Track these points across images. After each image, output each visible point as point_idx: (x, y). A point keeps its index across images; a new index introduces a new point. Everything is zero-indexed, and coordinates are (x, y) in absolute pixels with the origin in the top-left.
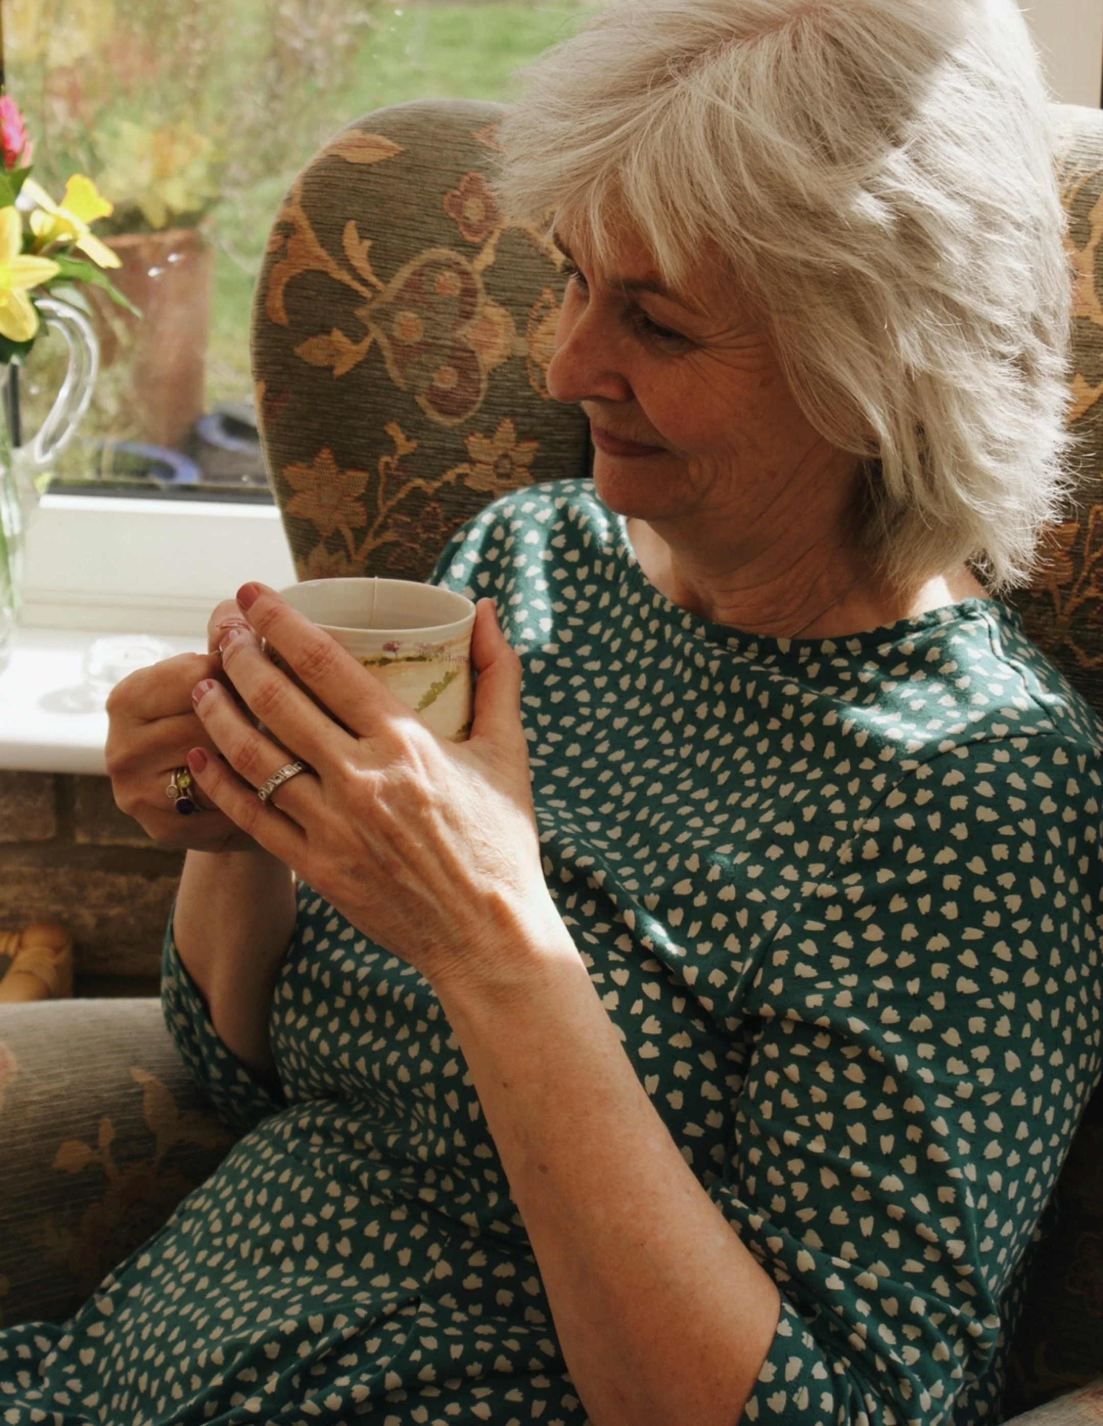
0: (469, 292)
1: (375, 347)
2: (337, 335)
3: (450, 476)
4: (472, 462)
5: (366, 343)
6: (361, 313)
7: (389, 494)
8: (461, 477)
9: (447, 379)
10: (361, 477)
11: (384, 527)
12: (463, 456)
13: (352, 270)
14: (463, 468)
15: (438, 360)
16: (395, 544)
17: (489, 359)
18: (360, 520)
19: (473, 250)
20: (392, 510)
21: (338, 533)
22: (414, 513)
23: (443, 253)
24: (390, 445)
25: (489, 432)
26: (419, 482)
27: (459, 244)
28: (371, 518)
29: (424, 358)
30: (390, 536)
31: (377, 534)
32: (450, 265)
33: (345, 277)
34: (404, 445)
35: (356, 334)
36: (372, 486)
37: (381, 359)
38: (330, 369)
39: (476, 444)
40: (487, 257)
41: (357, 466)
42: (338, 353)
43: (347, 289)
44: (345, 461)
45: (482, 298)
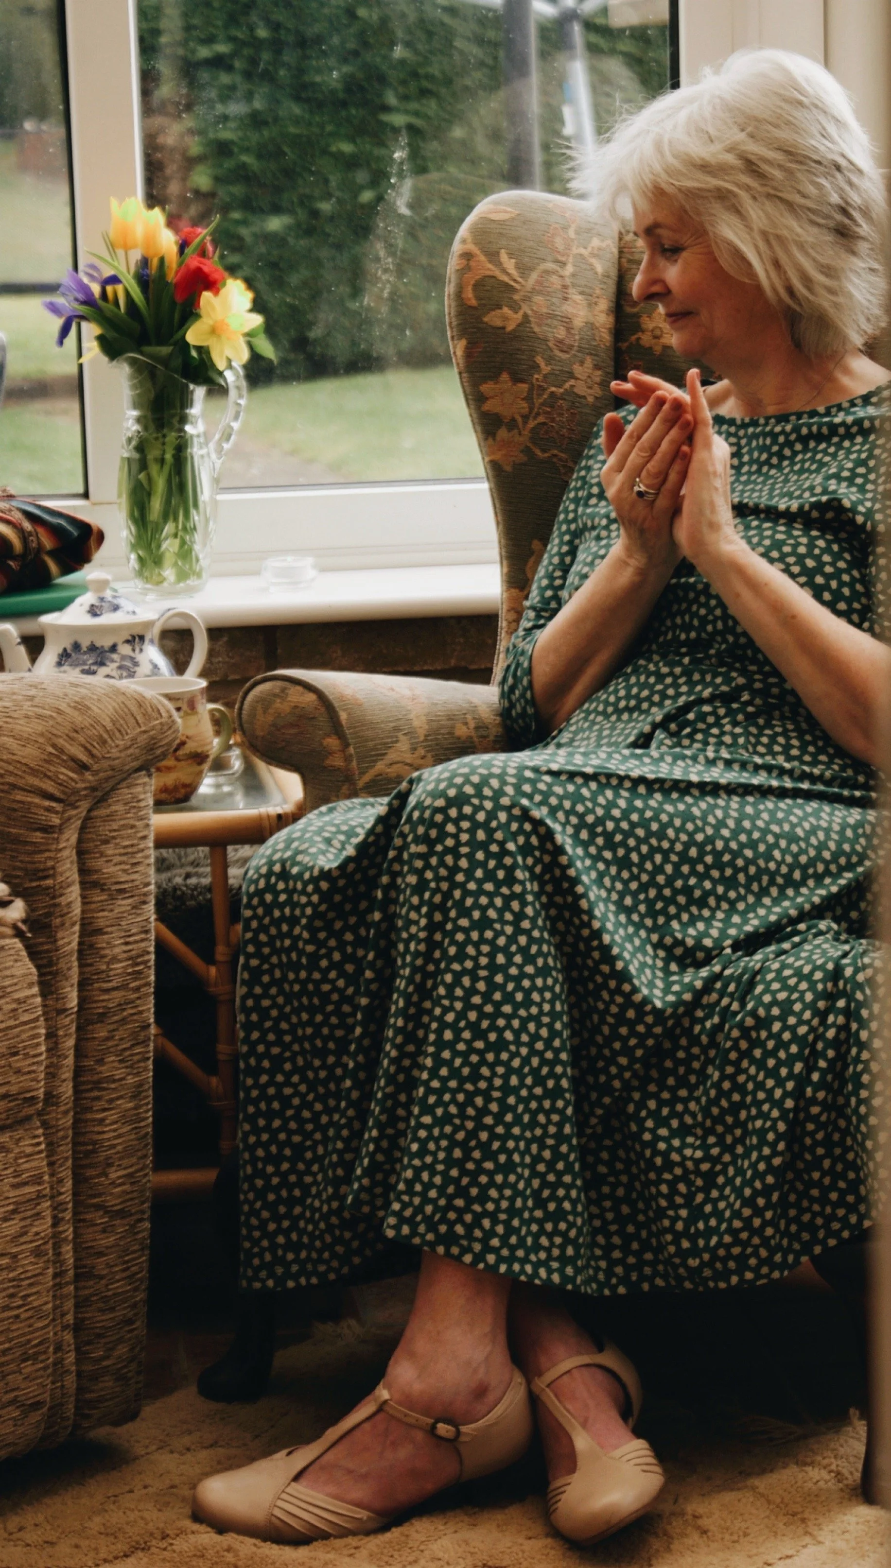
0: (565, 287)
1: (526, 316)
2: (506, 310)
3: (567, 386)
4: (577, 379)
5: (521, 313)
6: (516, 297)
7: (540, 395)
8: (572, 386)
9: (561, 333)
10: (524, 386)
11: (538, 414)
12: (571, 375)
13: (508, 274)
14: (572, 382)
15: (555, 323)
16: (544, 424)
17: (578, 323)
18: (526, 411)
19: (563, 264)
20: (542, 404)
21: (513, 420)
22: (552, 407)
23: (550, 266)
24: (537, 367)
25: (582, 363)
26: (553, 389)
27: (557, 261)
28: (531, 409)
29: (549, 321)
30: (541, 419)
31: (535, 418)
32: (554, 272)
33: (506, 279)
34: (545, 369)
35: (515, 308)
36: (530, 391)
37: (529, 322)
38: (504, 328)
39: (577, 369)
40: (569, 269)
41: (522, 381)
42: (506, 319)
43: (507, 285)
44: (516, 379)
45: (571, 290)
